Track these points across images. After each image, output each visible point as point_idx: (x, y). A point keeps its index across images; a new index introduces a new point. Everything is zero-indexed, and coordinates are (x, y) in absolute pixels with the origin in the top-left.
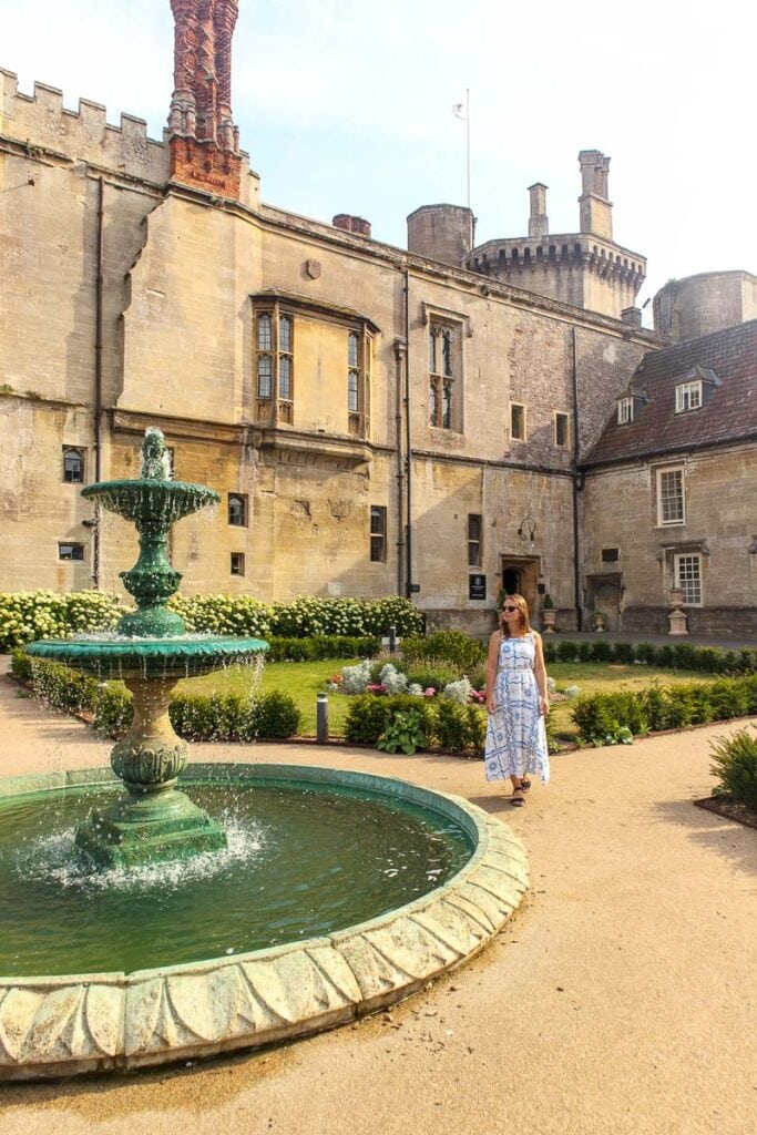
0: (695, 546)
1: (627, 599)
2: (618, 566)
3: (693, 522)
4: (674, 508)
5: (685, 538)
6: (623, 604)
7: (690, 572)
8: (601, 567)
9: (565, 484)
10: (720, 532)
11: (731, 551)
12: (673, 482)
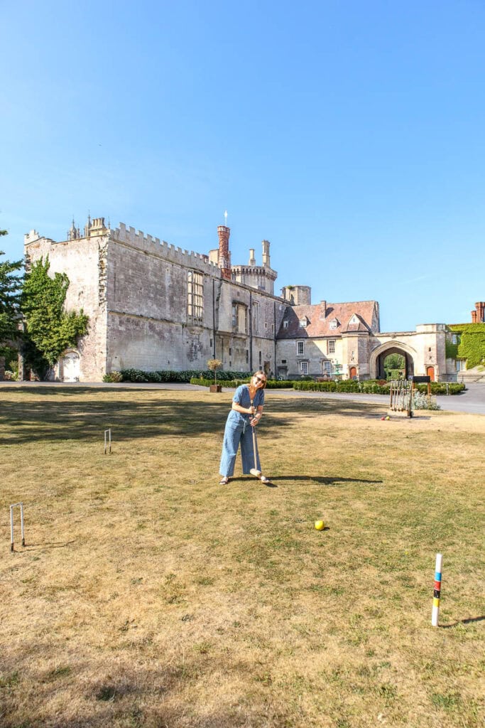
0: (307, 360)
1: (288, 373)
2: (286, 364)
3: (306, 355)
4: (301, 351)
5: (304, 358)
6: (287, 374)
7: (305, 366)
8: (281, 364)
9: (273, 342)
10: (312, 357)
11: (315, 362)
12: (301, 345)
